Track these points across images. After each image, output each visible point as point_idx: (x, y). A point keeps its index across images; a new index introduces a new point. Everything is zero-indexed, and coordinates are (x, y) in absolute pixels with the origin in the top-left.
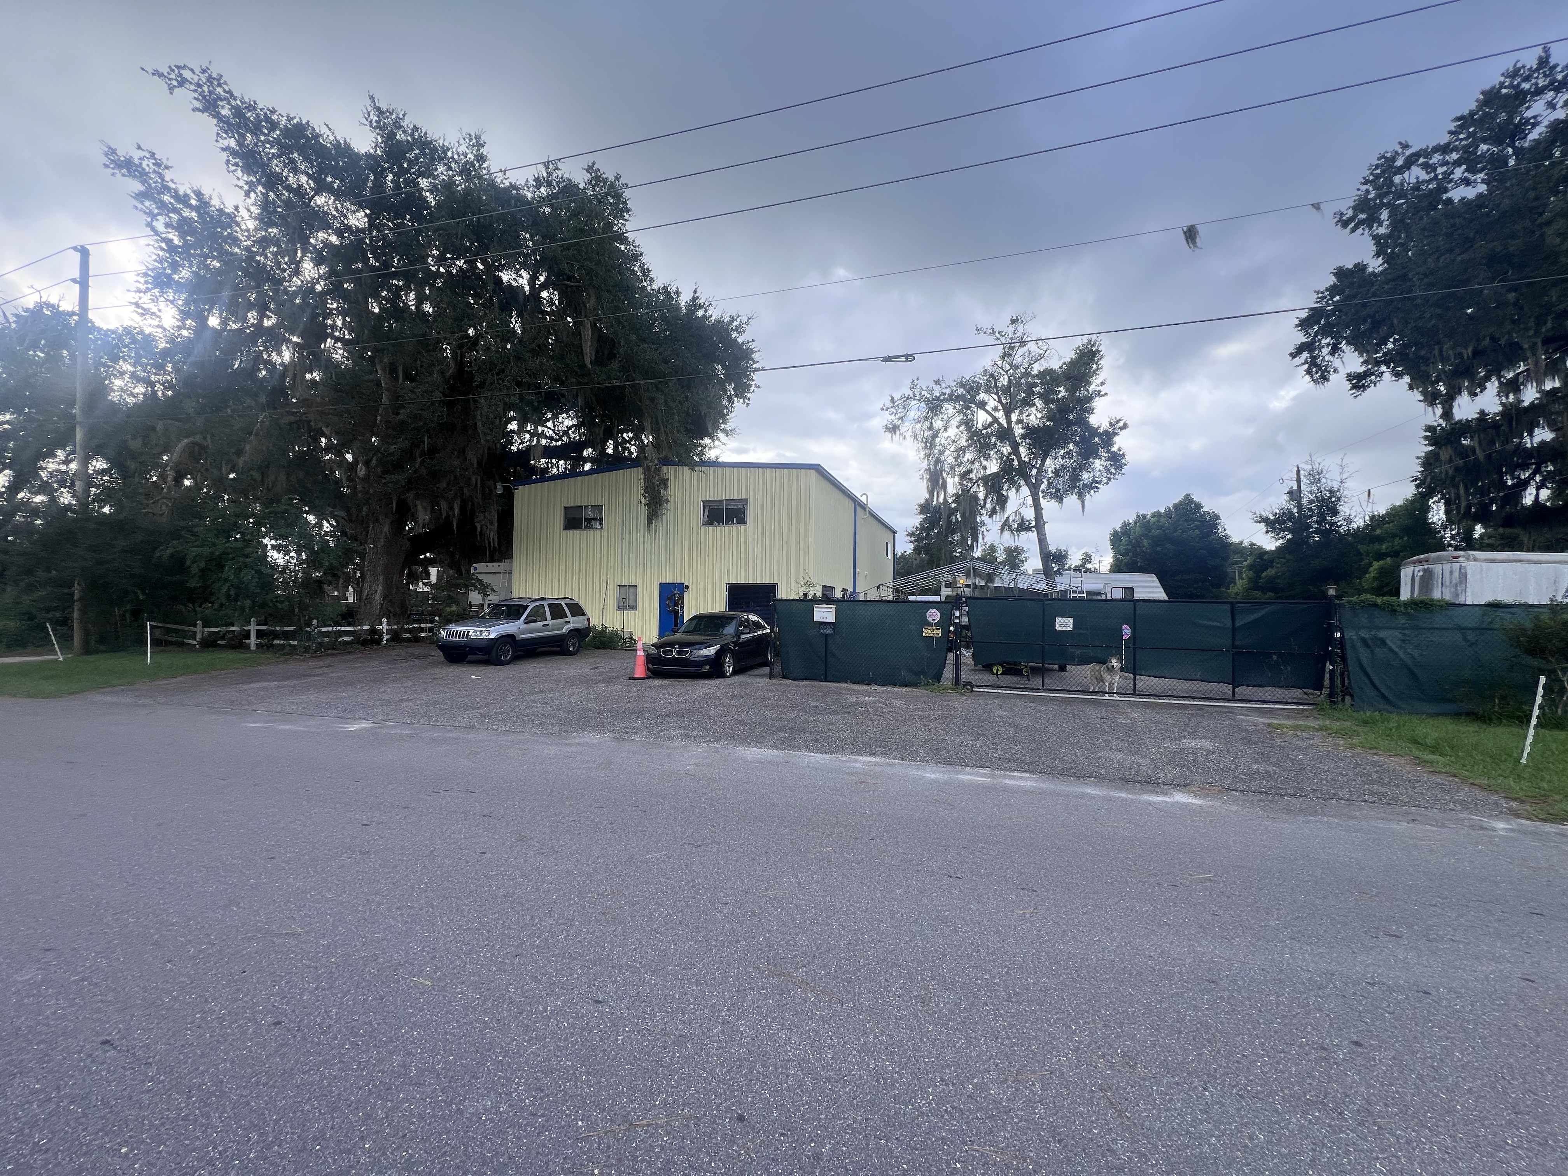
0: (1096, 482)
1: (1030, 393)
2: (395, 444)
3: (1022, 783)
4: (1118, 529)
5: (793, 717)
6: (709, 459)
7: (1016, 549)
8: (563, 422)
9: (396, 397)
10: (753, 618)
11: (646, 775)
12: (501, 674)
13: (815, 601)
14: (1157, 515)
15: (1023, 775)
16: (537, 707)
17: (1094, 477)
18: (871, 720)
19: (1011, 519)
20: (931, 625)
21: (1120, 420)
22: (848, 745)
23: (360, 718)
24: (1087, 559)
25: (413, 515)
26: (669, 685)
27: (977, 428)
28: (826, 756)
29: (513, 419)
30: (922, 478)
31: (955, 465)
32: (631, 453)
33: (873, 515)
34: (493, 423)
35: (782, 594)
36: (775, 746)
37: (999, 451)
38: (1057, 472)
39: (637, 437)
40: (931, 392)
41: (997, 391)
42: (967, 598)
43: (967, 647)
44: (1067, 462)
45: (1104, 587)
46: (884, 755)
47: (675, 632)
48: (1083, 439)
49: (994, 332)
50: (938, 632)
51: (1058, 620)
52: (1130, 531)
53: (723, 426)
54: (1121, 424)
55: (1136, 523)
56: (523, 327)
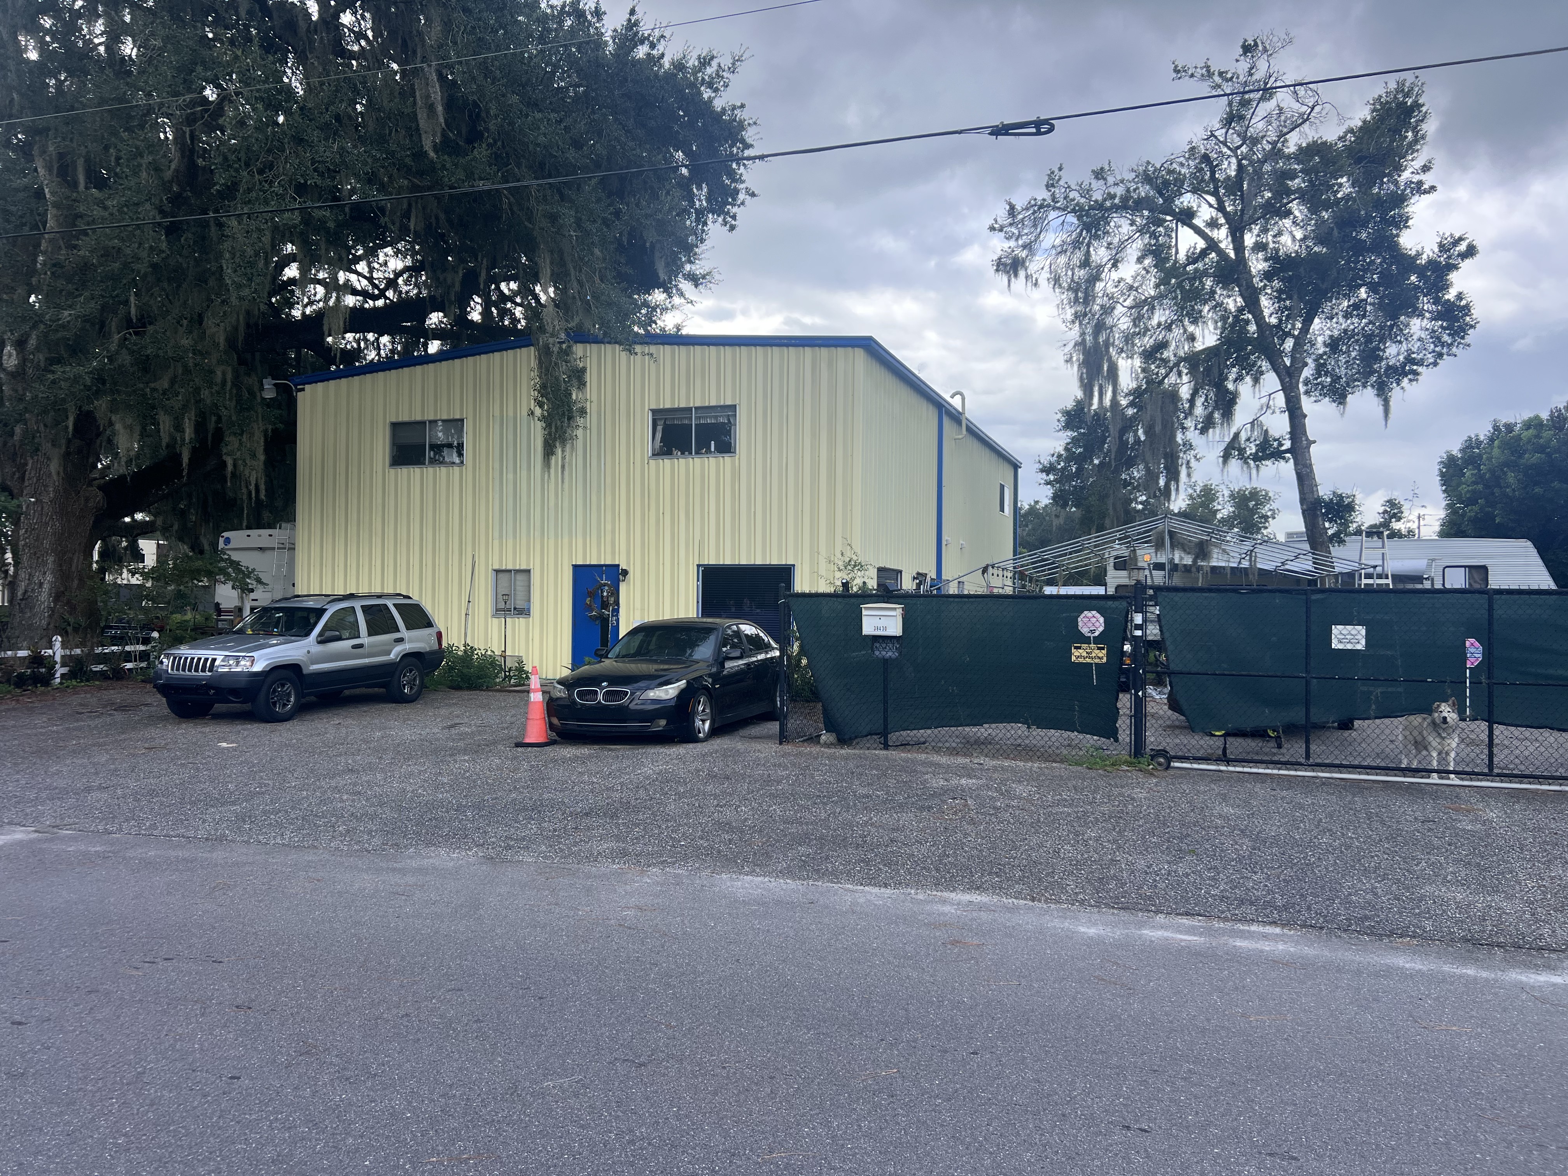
0: (1413, 362)
1: (1282, 191)
2: (70, 307)
3: (1266, 946)
4: (1456, 452)
5: (823, 815)
6: (663, 329)
7: (1254, 494)
8: (386, 264)
9: (71, 218)
10: (748, 629)
11: (544, 927)
12: (276, 738)
13: (865, 596)
14: (1534, 424)
15: (1269, 929)
16: (342, 801)
17: (1410, 352)
18: (972, 822)
19: (1243, 436)
20: (1087, 640)
21: (1461, 239)
22: (929, 870)
23: (10, 823)
24: (1393, 511)
25: (110, 441)
26: (590, 756)
27: (1176, 261)
28: (888, 891)
29: (292, 258)
30: (1069, 361)
31: (1135, 334)
32: (515, 321)
33: (974, 433)
34: (252, 264)
35: (802, 584)
36: (788, 873)
37: (1220, 305)
38: (1334, 345)
39: (526, 291)
40: (1086, 192)
41: (1216, 188)
42: (1157, 589)
43: (1159, 683)
44: (1354, 323)
45: (1429, 566)
46: (997, 889)
47: (602, 656)
48: (1387, 279)
49: (1210, 74)
50: (1100, 655)
51: (1336, 630)
52: (1480, 456)
53: (688, 267)
54: (1463, 247)
55: (1492, 440)
56: (307, 80)
